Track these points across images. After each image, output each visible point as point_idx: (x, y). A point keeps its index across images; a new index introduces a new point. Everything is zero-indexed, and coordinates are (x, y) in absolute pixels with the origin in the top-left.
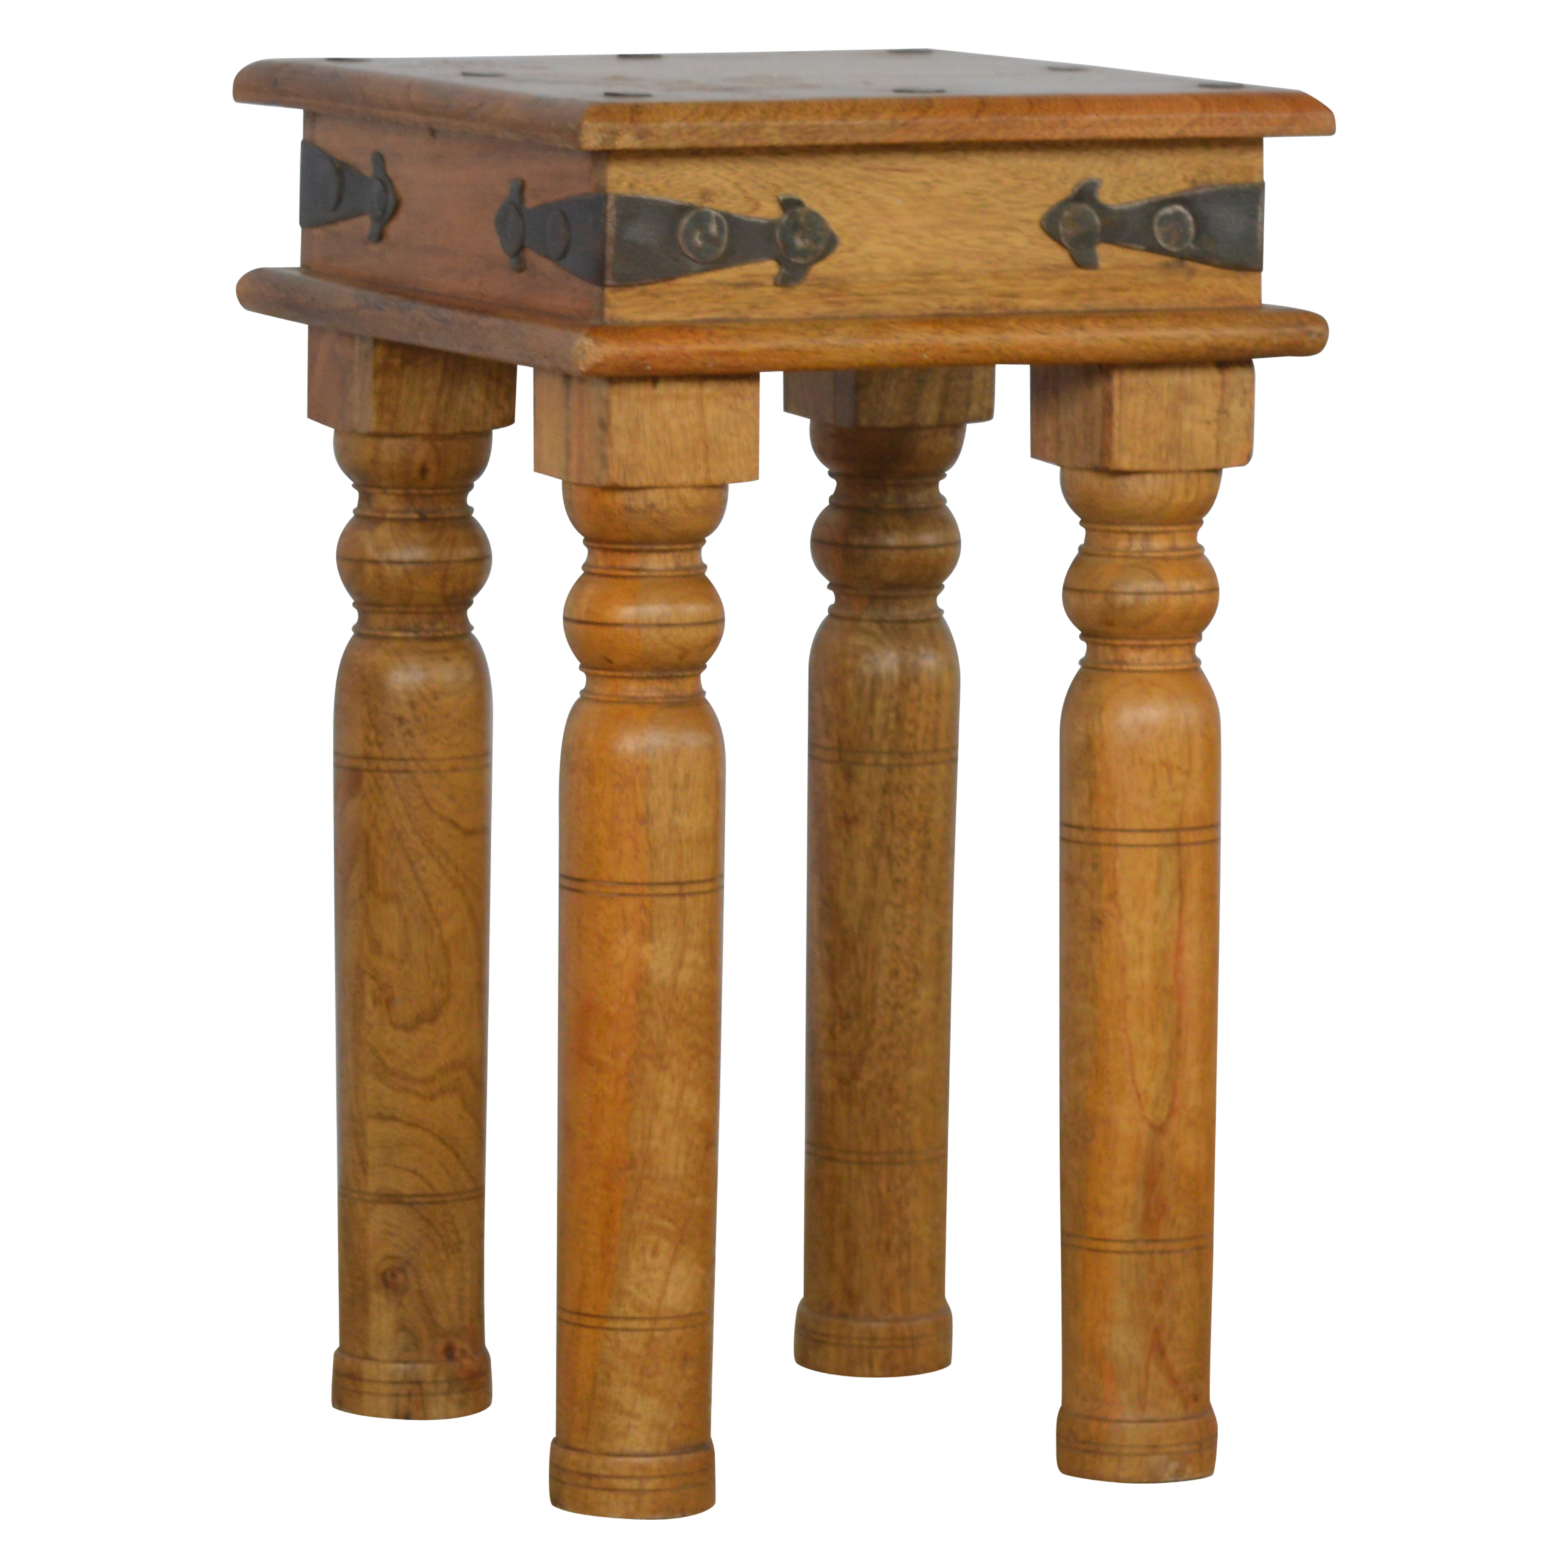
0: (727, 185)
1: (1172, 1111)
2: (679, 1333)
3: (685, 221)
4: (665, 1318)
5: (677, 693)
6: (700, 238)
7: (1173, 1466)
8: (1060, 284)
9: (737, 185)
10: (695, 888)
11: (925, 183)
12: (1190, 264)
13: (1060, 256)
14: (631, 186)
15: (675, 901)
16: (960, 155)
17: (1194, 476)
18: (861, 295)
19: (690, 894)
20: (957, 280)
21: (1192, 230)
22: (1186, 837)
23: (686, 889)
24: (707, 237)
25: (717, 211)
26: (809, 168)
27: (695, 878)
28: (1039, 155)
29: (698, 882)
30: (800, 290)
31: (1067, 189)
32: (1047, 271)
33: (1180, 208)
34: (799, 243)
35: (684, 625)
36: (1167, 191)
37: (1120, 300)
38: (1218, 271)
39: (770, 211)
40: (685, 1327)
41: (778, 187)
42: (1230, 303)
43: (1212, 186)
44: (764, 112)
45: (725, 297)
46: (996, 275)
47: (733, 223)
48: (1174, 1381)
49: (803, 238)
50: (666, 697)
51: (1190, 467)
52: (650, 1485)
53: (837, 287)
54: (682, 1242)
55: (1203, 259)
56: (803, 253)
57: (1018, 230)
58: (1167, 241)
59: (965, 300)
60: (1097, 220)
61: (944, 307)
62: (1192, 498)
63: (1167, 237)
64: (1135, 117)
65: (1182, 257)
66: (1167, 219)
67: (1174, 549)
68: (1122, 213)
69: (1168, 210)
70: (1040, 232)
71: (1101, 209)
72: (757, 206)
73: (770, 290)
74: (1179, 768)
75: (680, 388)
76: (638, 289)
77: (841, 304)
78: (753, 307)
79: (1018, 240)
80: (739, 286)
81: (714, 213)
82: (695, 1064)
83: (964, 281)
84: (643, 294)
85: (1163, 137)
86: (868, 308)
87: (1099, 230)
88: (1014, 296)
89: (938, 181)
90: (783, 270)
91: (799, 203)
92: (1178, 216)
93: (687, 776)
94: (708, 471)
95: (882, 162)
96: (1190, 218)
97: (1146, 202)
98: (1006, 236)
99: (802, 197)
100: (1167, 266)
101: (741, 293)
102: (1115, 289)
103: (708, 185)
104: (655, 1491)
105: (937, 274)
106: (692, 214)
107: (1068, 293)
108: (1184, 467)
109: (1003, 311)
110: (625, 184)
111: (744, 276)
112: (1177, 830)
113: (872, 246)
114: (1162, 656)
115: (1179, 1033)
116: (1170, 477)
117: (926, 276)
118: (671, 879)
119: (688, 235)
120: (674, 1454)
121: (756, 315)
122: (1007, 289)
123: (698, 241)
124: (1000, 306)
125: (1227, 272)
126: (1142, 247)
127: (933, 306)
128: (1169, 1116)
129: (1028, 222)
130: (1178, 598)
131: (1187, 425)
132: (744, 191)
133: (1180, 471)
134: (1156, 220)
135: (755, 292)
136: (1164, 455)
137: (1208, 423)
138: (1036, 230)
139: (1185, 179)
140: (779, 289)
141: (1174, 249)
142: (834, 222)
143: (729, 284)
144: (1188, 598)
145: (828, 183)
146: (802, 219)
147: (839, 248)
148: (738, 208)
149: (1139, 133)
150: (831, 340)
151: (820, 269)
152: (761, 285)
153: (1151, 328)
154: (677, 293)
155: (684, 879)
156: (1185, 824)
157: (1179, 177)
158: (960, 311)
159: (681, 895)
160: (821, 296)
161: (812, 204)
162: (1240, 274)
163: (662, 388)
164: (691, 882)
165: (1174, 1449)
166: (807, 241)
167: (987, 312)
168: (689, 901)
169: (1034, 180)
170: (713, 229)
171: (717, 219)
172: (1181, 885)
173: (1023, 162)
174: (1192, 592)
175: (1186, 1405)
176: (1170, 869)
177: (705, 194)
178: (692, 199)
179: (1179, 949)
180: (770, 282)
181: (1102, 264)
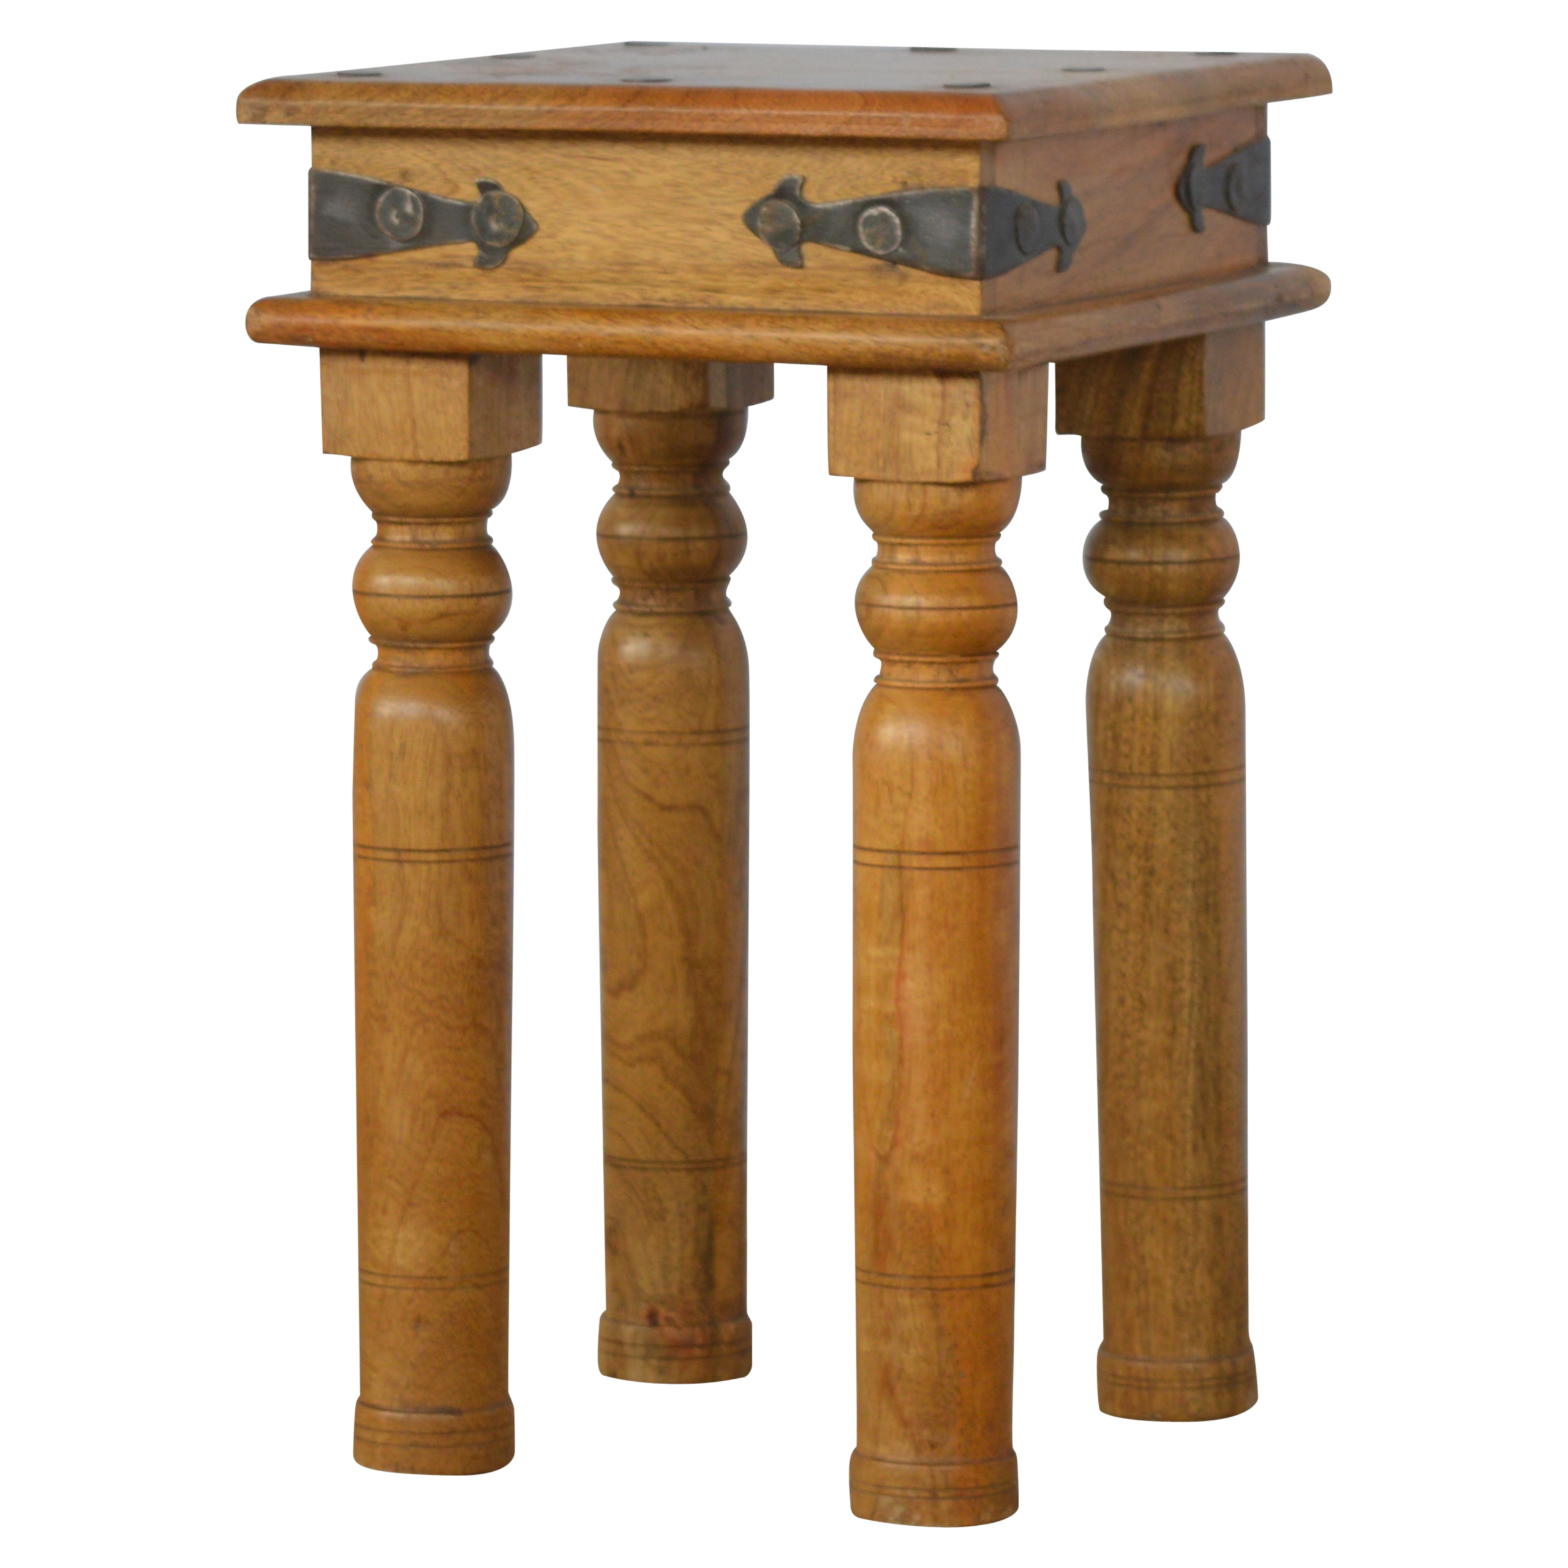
0: (427, 166)
1: (895, 1143)
2: (410, 1293)
3: (382, 199)
4: (395, 1277)
5: (416, 664)
6: (397, 216)
7: (898, 1510)
8: (764, 282)
9: (436, 166)
10: (414, 856)
11: (625, 173)
12: (902, 268)
13: (764, 252)
14: (333, 162)
15: (394, 867)
16: (659, 146)
17: (917, 488)
18: (561, 281)
19: (410, 862)
20: (659, 273)
21: (899, 232)
22: (906, 860)
23: (404, 856)
24: (403, 216)
25: (411, 190)
26: (507, 152)
27: (413, 847)
28: (741, 149)
29: (419, 851)
30: (500, 273)
31: (770, 186)
32: (748, 267)
33: (885, 210)
34: (495, 226)
35: (398, 596)
36: (876, 193)
37: (828, 302)
38: (932, 278)
39: (469, 194)
40: (416, 1289)
41: (477, 171)
42: (947, 312)
43: (923, 188)
44: (414, 94)
45: (426, 276)
46: (698, 269)
47: (429, 204)
48: (905, 1423)
49: (497, 221)
50: (403, 667)
51: (909, 479)
52: (381, 1438)
53: (539, 273)
54: (410, 1204)
55: (913, 264)
56: (498, 236)
57: (720, 224)
58: (872, 243)
59: (667, 293)
60: (797, 219)
61: (645, 299)
62: (916, 511)
63: (873, 239)
64: (787, 113)
65: (893, 261)
66: (871, 221)
67: (916, 563)
68: (826, 213)
69: (873, 211)
70: (743, 227)
71: (802, 206)
72: (456, 188)
73: (471, 272)
74: (899, 788)
75: (387, 363)
76: (342, 264)
77: (539, 289)
78: (453, 287)
79: (720, 234)
80: (439, 265)
81: (409, 192)
82: (420, 1031)
83: (665, 273)
84: (346, 268)
85: (816, 134)
86: (569, 295)
87: (799, 228)
88: (717, 291)
89: (639, 171)
90: (481, 253)
91: (495, 187)
92: (884, 217)
93: (403, 746)
94: (416, 447)
95: (580, 150)
96: (897, 221)
97: (850, 201)
98: (708, 229)
99: (501, 181)
100: (877, 269)
101: (441, 272)
102: (825, 290)
103: (408, 165)
104: (385, 1444)
105: (637, 264)
106: (387, 193)
107: (773, 291)
108: (902, 478)
109: (705, 306)
110: (327, 161)
111: (445, 256)
112: (899, 852)
113: (570, 233)
114: (908, 673)
115: (901, 1061)
116: (892, 487)
117: (626, 265)
118: (390, 845)
119: (385, 213)
120: (405, 1412)
121: (457, 296)
122: (710, 284)
123: (396, 221)
124: (703, 301)
125: (942, 279)
126: (847, 248)
127: (634, 297)
128: (892, 1147)
129: (730, 216)
130: (899, 613)
131: (905, 436)
132: (444, 173)
133: (899, 482)
134: (861, 220)
135: (453, 273)
136: (881, 463)
137: (928, 434)
138: (739, 225)
139: (894, 181)
140: (479, 271)
141: (880, 252)
142: (534, 207)
143: (430, 264)
144: (912, 613)
145: (527, 169)
146: (496, 203)
147: (539, 234)
148: (436, 189)
149: (794, 129)
150: (483, 323)
151: (519, 253)
152: (461, 266)
153: (813, 330)
154: (378, 270)
155: (401, 846)
156: (907, 848)
157: (888, 178)
158: (662, 303)
159: (399, 862)
160: (523, 280)
161: (511, 188)
162: (956, 282)
163: (369, 364)
164: (410, 850)
165: (898, 1492)
166: (502, 224)
167: (689, 305)
168: (407, 868)
169: (737, 174)
170: (409, 208)
171: (413, 200)
172: (902, 911)
173: (726, 155)
174: (917, 608)
175: (918, 1450)
176: (892, 893)
177: (405, 174)
178: (393, 178)
179: (901, 976)
180: (470, 263)
181: (808, 263)
